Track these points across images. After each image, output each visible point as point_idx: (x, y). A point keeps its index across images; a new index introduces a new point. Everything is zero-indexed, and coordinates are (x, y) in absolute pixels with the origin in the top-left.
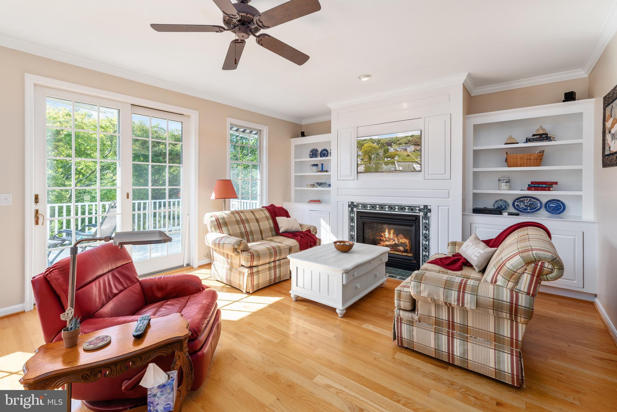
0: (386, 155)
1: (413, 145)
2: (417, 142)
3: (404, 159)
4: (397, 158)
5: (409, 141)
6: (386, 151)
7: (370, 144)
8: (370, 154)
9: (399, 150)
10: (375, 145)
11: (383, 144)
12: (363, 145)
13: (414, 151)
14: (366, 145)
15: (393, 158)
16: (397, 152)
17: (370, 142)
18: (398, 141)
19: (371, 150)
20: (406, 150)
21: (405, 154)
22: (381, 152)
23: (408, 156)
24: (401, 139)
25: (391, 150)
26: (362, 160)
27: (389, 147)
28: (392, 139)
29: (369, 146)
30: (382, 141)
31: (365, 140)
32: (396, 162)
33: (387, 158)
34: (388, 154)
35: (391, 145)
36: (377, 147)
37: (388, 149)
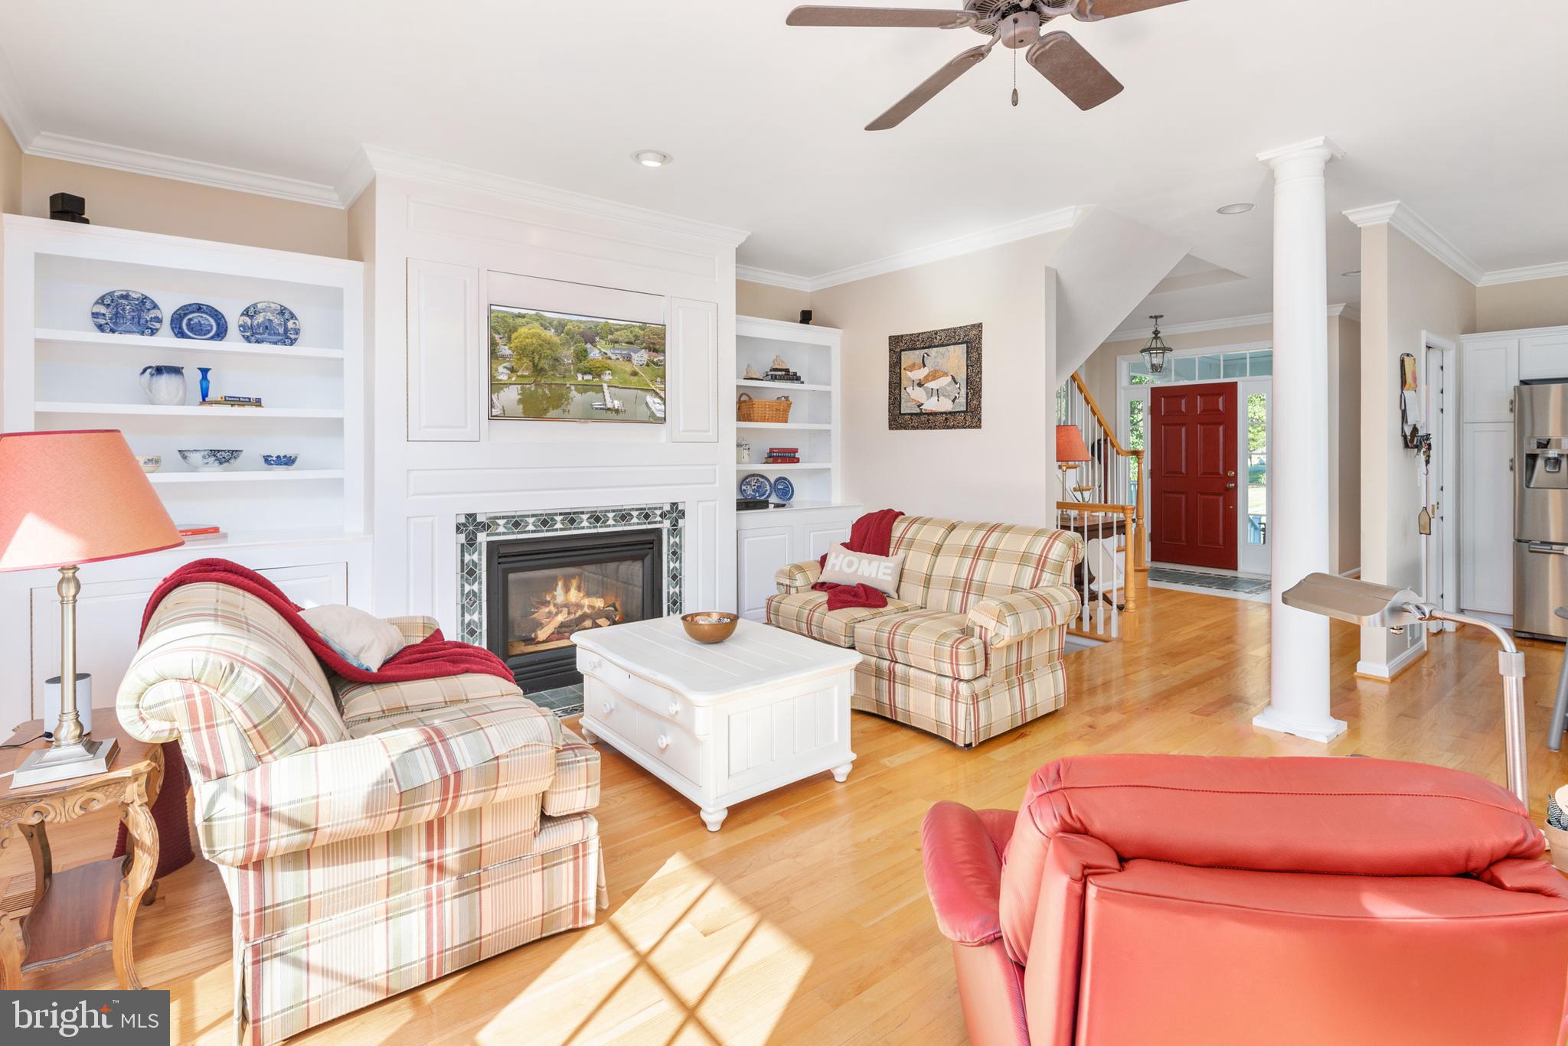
0: (582, 365)
1: (645, 348)
2: (653, 344)
3: (625, 382)
4: (607, 377)
5: (637, 337)
6: (581, 355)
7: (536, 329)
8: (537, 357)
9: (613, 357)
10: (550, 334)
11: (571, 335)
12: (516, 330)
13: (648, 365)
14: (523, 330)
15: (599, 376)
16: (608, 361)
17: (537, 324)
18: (612, 333)
19: (541, 345)
20: (629, 359)
21: (628, 368)
22: (567, 355)
23: (635, 374)
24: (617, 330)
25: (594, 354)
26: (512, 370)
27: (589, 346)
28: (596, 326)
29: (533, 335)
30: (569, 326)
31: (523, 316)
32: (605, 386)
33: (585, 373)
34: (583, 365)
35: (593, 342)
36: (556, 339)
37: (586, 350)
